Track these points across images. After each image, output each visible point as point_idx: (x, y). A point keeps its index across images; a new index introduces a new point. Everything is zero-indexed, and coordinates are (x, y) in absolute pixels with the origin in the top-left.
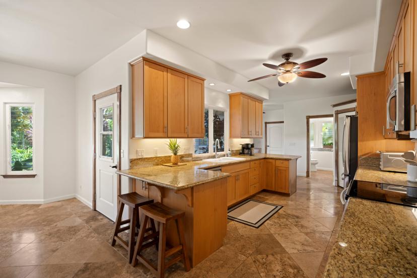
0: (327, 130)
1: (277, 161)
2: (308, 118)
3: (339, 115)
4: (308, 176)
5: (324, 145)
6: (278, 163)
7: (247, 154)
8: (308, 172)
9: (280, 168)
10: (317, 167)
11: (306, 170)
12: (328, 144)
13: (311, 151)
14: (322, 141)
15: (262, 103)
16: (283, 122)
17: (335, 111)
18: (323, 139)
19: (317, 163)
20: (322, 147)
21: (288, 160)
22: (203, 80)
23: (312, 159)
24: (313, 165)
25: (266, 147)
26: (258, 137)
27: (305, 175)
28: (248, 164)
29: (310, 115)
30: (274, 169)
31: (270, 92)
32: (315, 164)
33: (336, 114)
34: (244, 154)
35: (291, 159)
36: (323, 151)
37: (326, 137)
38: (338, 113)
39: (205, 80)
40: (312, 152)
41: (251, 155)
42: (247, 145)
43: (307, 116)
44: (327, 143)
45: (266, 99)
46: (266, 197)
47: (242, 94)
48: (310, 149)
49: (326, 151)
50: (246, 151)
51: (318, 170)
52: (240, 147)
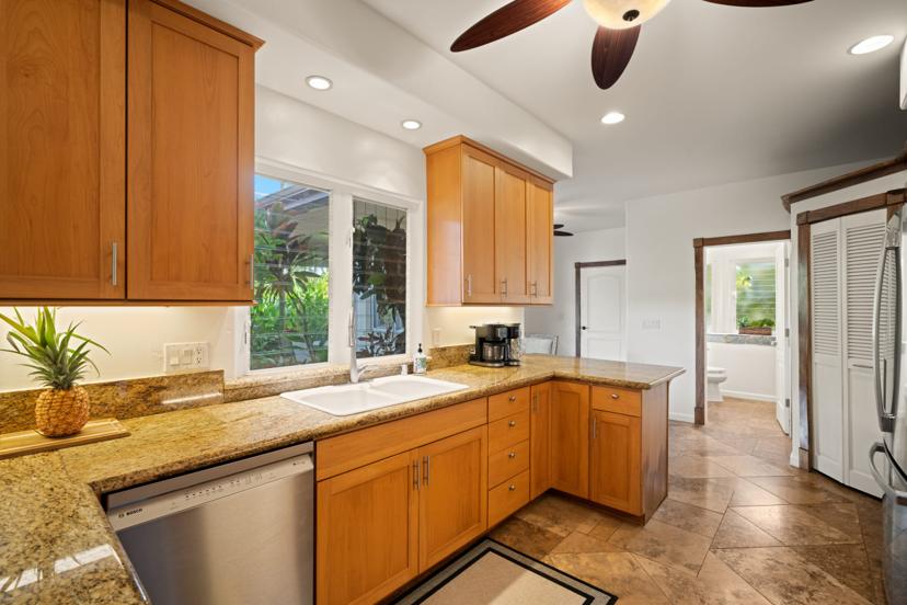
0: (748, 284)
1: (596, 390)
2: (700, 244)
3: (812, 226)
4: (699, 421)
5: (743, 326)
6: (601, 398)
7: (493, 361)
8: (699, 411)
9: (606, 417)
10: (724, 389)
11: (694, 405)
12: (755, 323)
13: (709, 345)
14: (735, 314)
15: (550, 190)
16: (622, 262)
17: (799, 216)
18: (739, 309)
19: (723, 380)
20: (737, 332)
21: (637, 388)
22: (252, 44)
23: (710, 367)
24: (712, 385)
25: (579, 329)
26: (534, 300)
27: (691, 417)
28: (480, 405)
29: (706, 236)
30: (585, 417)
31: (578, 153)
32: (716, 382)
33: (800, 225)
34: (482, 360)
35: (648, 387)
36: (741, 342)
37: (745, 303)
38: (806, 221)
39: (261, 43)
40: (710, 347)
41: (507, 362)
42: (494, 328)
43: (695, 240)
44: (750, 321)
45: (564, 177)
46: (556, 530)
47: (465, 142)
48: (706, 338)
49: (748, 342)
50: (489, 352)
51: (725, 398)
52: (470, 338)
